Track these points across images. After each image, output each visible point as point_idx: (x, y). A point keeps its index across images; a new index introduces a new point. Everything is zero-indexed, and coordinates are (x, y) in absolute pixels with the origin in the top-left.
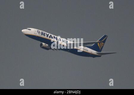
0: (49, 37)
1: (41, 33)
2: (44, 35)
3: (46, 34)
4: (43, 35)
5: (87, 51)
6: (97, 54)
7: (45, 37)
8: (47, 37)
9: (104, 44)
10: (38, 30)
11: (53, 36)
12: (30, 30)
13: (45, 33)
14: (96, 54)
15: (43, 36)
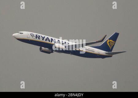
0: (45, 40)
1: (35, 36)
2: (39, 39)
3: (41, 37)
4: (37, 38)
5: (93, 52)
6: (107, 55)
7: (41, 40)
8: (43, 40)
9: (115, 43)
10: (32, 33)
11: (50, 38)
12: (22, 33)
13: (39, 36)
14: (105, 54)
15: (37, 40)
